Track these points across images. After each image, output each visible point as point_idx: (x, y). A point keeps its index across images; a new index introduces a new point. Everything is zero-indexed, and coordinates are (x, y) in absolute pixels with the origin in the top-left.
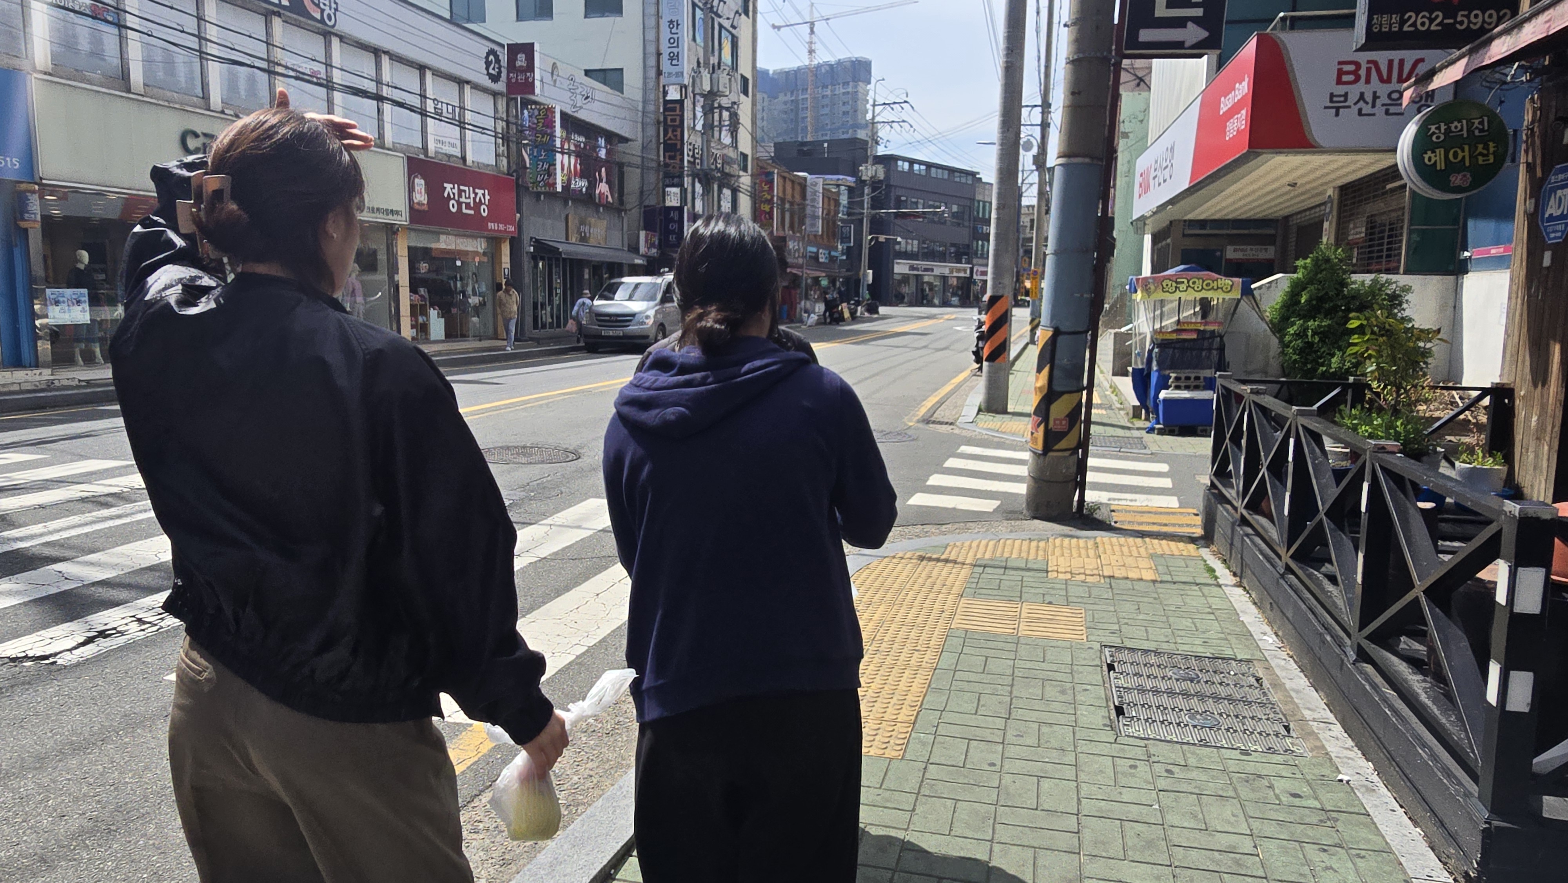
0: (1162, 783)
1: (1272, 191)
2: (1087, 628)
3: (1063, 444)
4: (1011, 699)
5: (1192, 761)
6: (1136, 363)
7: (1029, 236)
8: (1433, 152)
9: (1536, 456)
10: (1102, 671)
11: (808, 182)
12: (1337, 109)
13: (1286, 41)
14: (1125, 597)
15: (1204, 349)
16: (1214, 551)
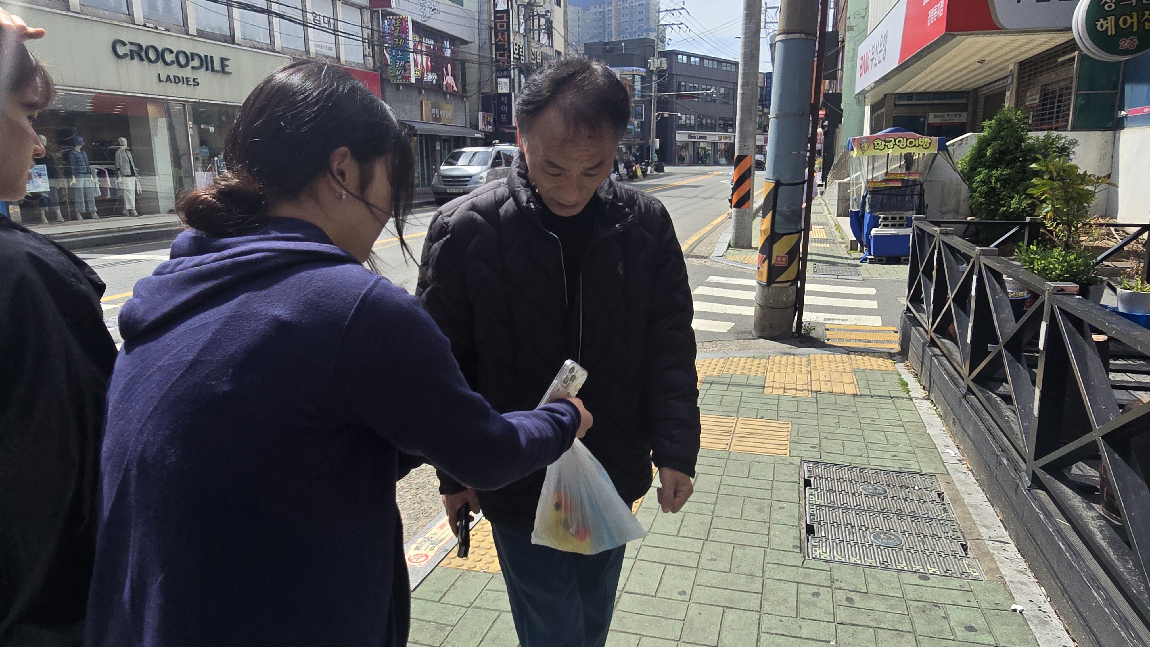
0: (842, 615)
1: (965, 68)
2: (791, 442)
3: (783, 278)
4: (713, 518)
5: (873, 587)
6: (853, 207)
8: (1105, 19)
10: (799, 486)
14: (828, 411)
15: (908, 195)
16: (908, 366)
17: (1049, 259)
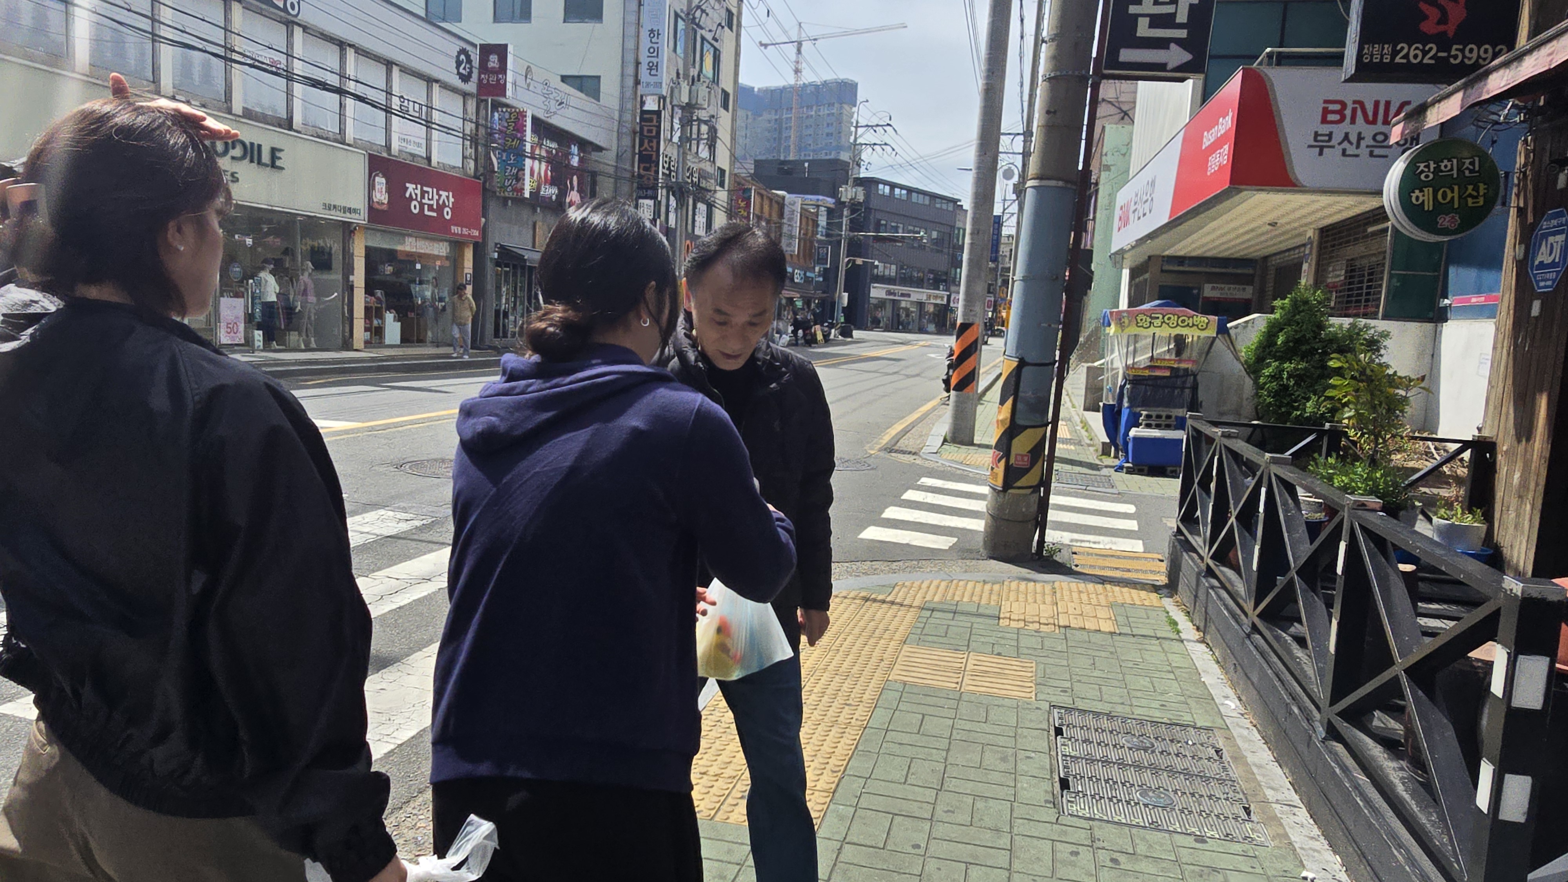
0: (1105, 875)
1: (1252, 230)
2: (1036, 684)
3: (1023, 482)
4: (946, 766)
5: (1141, 849)
6: (1107, 399)
7: (1008, 265)
8: (1421, 191)
9: (1518, 516)
10: (1048, 735)
11: (787, 202)
12: (1322, 148)
13: (1271, 76)
14: (1079, 650)
15: (1176, 388)
16: (1177, 602)
17: (1351, 476)
